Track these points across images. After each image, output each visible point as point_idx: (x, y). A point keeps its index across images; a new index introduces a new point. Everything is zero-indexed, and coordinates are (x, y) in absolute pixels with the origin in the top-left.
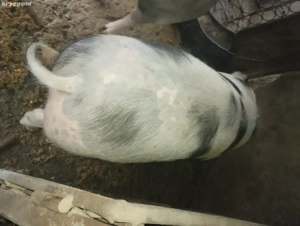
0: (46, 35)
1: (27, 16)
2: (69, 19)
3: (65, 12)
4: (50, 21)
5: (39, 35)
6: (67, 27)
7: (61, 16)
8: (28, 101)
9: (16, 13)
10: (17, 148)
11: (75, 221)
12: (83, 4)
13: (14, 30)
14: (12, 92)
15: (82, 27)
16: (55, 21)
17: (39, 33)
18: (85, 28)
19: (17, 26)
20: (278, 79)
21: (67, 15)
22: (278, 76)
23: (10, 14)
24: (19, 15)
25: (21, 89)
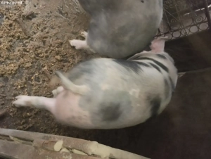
0: (31, 42)
1: (20, 30)
2: (47, 33)
3: (45, 28)
4: (35, 33)
5: (27, 42)
6: (46, 37)
7: (42, 31)
8: (17, 86)
9: (13, 27)
10: (7, 118)
11: (65, 155)
12: (57, 24)
13: (11, 38)
14: (6, 80)
15: (56, 38)
16: (38, 34)
17: (28, 41)
18: (58, 39)
19: (13, 36)
20: (184, 75)
21: (47, 30)
22: (184, 73)
23: (9, 28)
24: (14, 29)
25: (13, 78)
